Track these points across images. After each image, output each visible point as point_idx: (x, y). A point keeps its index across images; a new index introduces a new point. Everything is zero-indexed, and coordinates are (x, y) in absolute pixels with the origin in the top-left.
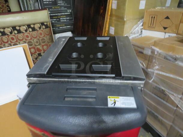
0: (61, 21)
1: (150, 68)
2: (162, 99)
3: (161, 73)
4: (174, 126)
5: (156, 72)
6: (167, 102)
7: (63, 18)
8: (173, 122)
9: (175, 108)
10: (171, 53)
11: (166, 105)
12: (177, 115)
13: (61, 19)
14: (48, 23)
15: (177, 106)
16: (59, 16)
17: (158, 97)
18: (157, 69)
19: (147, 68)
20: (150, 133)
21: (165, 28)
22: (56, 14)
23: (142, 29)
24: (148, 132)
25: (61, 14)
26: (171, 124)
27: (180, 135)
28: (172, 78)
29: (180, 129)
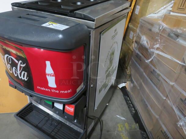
2: (155, 85)
4: (159, 119)
5: (156, 52)
6: (159, 90)
8: (160, 116)
9: (165, 98)
11: (157, 93)
12: (165, 107)
15: (167, 97)
17: (153, 82)
19: (150, 48)
20: (137, 124)
24: (136, 123)
26: (157, 117)
27: (161, 131)
28: (169, 59)
29: (164, 124)
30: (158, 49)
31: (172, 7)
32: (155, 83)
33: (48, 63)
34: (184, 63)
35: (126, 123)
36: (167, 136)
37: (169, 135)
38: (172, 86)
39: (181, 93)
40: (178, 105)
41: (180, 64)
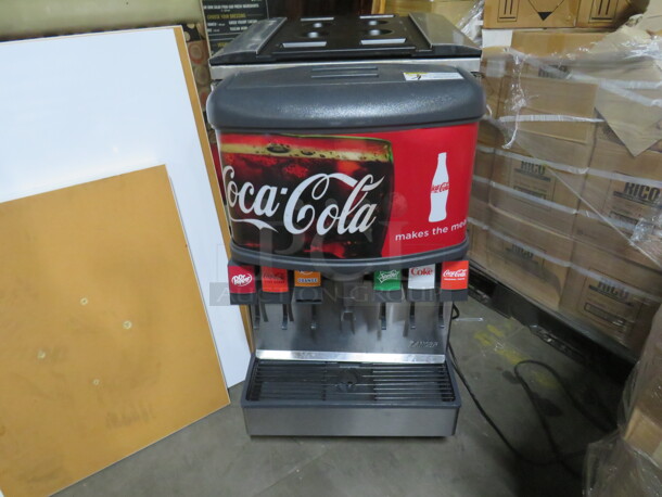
0: (232, 29)
1: (503, 115)
2: (539, 195)
3: (532, 118)
4: (574, 266)
5: (520, 118)
6: (552, 201)
7: (237, 20)
8: (572, 258)
9: (575, 212)
10: (554, 56)
11: (550, 209)
12: (580, 232)
13: (231, 23)
14: (199, 25)
15: (579, 205)
16: (226, 13)
17: (529, 192)
18: (523, 108)
19: (497, 117)
21: (544, 15)
22: (216, 7)
23: (481, 27)
25: (231, 7)
26: (567, 264)
27: (591, 287)
28: (561, 122)
29: (589, 269)
30: (523, 110)
31: (482, 18)
32: (537, 191)
33: (442, 157)
34: (599, 116)
35: (489, 326)
36: (609, 287)
37: (612, 283)
38: (586, 176)
39: (611, 181)
40: (614, 208)
41: (592, 123)
